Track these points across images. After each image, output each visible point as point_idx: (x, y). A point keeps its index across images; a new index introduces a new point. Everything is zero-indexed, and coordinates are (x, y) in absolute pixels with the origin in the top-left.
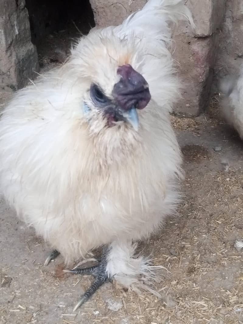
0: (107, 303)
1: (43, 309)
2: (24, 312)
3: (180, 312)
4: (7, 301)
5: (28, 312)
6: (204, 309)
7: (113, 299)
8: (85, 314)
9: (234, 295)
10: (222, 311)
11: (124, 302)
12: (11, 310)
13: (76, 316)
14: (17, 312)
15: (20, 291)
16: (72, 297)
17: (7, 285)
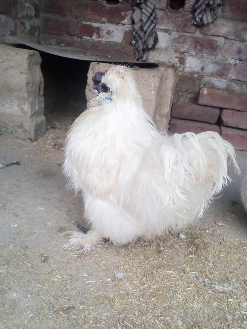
0: (114, 273)
1: (74, 278)
2: (61, 280)
3: (160, 278)
4: (48, 272)
5: (64, 280)
6: (173, 275)
7: (117, 271)
8: (101, 280)
9: (187, 267)
10: (184, 277)
11: (125, 272)
12: (52, 279)
13: (96, 282)
14: (56, 280)
15: (55, 266)
16: (90, 269)
17: (46, 262)
